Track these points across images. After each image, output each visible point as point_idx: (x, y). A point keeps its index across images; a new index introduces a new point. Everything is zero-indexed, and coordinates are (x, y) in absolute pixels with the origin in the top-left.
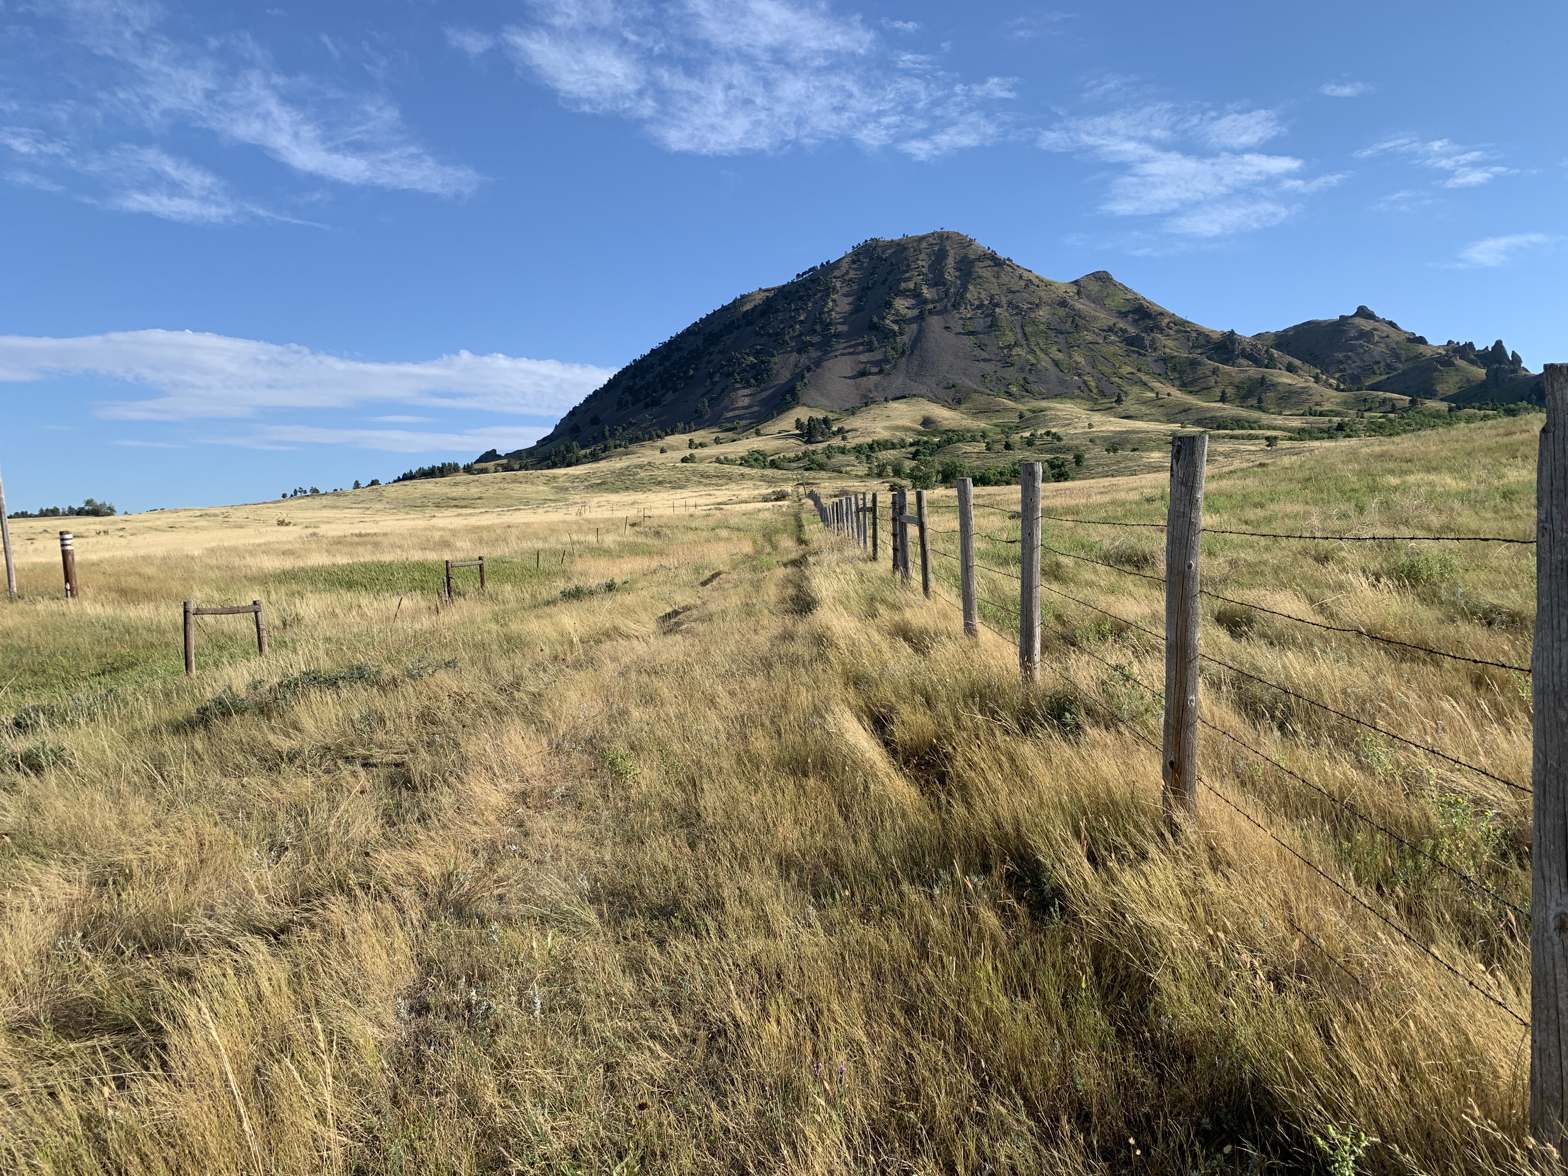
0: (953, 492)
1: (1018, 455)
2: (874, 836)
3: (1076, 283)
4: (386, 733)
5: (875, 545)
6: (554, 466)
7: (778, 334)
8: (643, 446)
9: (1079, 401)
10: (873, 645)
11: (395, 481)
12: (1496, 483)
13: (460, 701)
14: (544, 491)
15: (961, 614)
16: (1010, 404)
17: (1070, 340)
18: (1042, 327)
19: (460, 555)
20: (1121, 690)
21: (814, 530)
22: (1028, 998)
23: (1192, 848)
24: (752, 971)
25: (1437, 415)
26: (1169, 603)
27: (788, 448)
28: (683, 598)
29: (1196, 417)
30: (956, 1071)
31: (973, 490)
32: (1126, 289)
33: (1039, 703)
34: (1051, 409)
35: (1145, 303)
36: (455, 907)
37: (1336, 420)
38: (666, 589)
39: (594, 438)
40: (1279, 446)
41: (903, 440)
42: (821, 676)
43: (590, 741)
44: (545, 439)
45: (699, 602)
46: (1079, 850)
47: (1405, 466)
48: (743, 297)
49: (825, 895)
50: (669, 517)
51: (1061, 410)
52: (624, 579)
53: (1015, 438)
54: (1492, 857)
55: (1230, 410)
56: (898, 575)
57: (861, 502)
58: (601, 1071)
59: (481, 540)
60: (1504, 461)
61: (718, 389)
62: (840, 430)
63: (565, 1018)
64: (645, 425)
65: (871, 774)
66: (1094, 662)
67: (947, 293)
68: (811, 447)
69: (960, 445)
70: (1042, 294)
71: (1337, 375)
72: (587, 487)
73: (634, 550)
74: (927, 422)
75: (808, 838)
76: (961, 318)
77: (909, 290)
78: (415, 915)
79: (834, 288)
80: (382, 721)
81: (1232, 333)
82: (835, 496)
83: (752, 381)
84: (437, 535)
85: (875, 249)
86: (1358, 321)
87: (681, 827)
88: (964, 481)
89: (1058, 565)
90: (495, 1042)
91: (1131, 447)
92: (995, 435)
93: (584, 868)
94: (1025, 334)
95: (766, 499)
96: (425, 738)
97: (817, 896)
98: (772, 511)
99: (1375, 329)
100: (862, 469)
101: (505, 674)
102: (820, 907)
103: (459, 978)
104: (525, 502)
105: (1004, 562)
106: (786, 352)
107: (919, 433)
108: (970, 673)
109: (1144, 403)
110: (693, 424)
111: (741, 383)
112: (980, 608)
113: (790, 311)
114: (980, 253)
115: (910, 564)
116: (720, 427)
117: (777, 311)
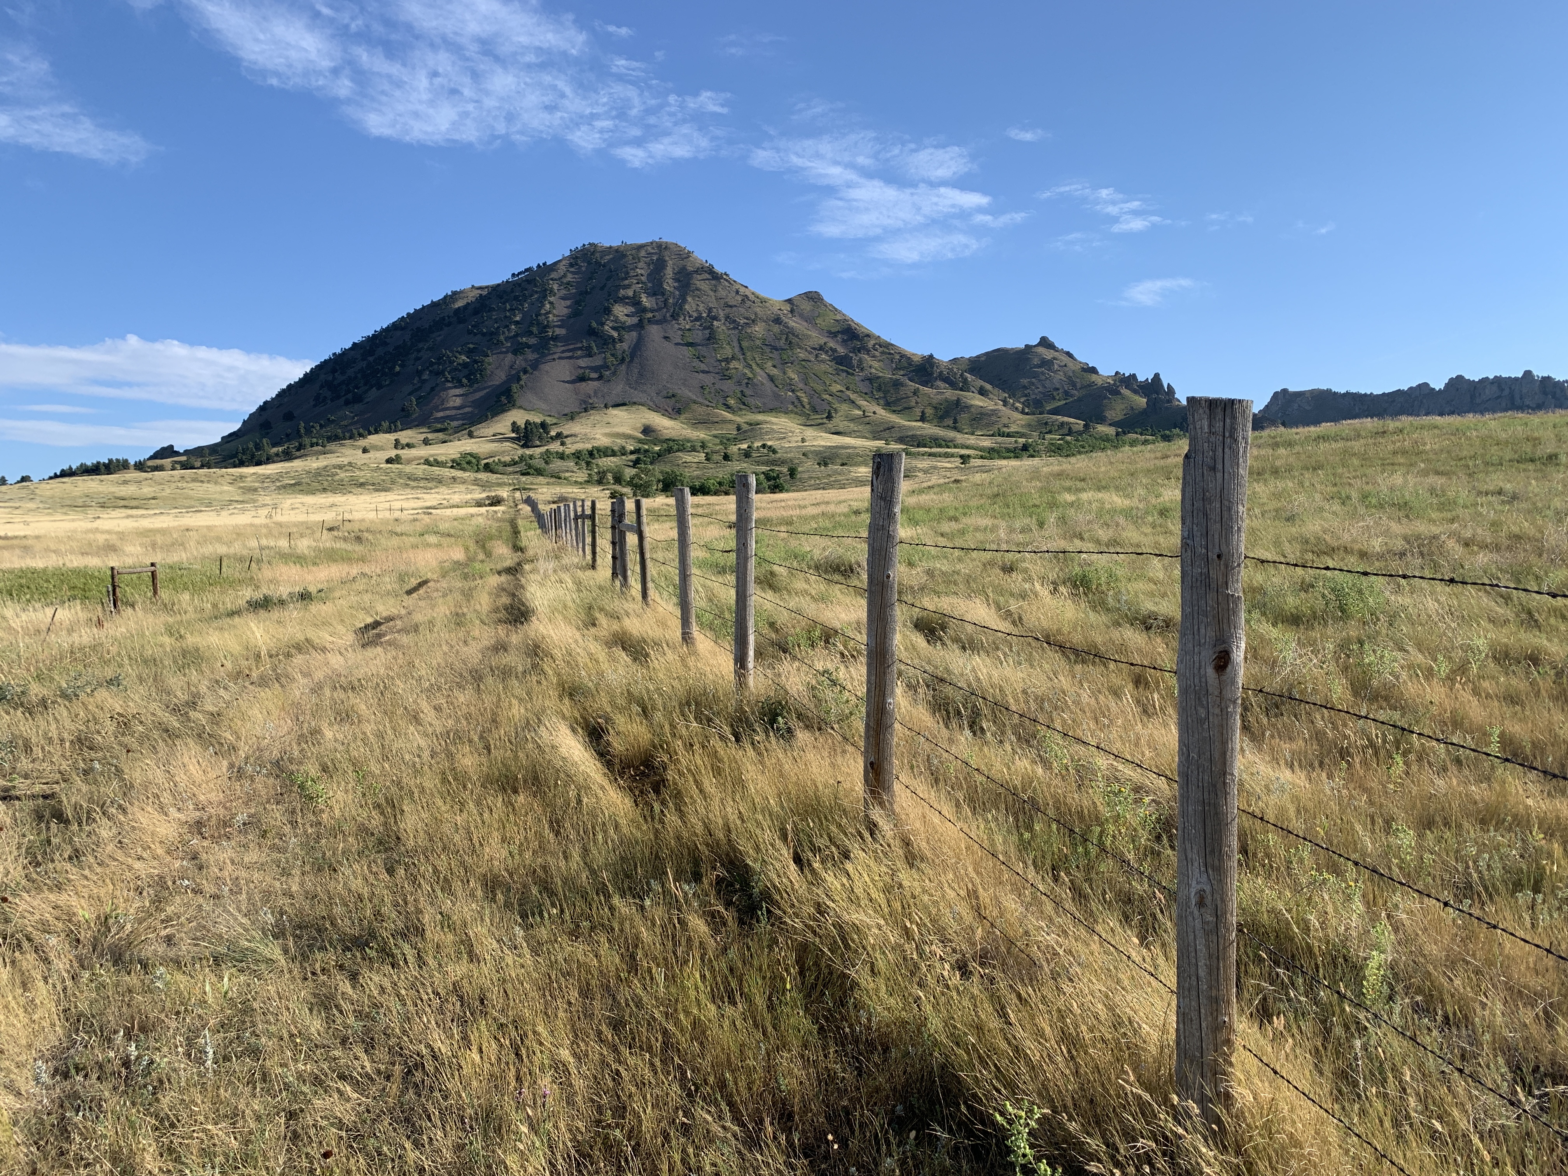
0: (672, 501)
1: (737, 466)
2: (585, 851)
3: (789, 301)
4: (33, 761)
5: (594, 553)
6: (241, 464)
7: (492, 334)
8: (343, 445)
9: (792, 415)
10: (590, 655)
11: (51, 478)
12: (1153, 501)
13: (124, 724)
14: (229, 492)
15: (678, 623)
16: (728, 416)
17: (785, 357)
18: (758, 342)
19: (129, 561)
20: (829, 694)
21: (531, 537)
22: (734, 1004)
23: (889, 846)
24: (454, 999)
25: (1106, 439)
26: (870, 612)
27: (504, 452)
28: (383, 609)
29: (899, 435)
30: (663, 1083)
31: (691, 500)
32: (836, 310)
33: (752, 708)
34: (766, 422)
35: (853, 325)
36: (113, 954)
37: (1022, 440)
38: (367, 597)
39: (287, 435)
40: (971, 464)
41: (623, 448)
42: (536, 688)
43: (277, 764)
44: (231, 435)
45: (403, 612)
46: (786, 853)
47: (1079, 485)
48: (454, 293)
49: (533, 915)
50: (372, 522)
51: (777, 424)
52: (320, 587)
53: (733, 449)
54: (1149, 840)
55: (929, 429)
56: (618, 583)
57: (579, 510)
58: (283, 1120)
59: (154, 545)
60: (1159, 481)
61: (427, 387)
62: (559, 435)
63: (241, 1066)
64: (345, 423)
65: (584, 788)
66: (805, 668)
67: (666, 302)
68: (528, 452)
69: (680, 454)
70: (758, 309)
71: (1022, 400)
72: (279, 488)
73: (331, 556)
74: (647, 430)
75: (517, 857)
76: (680, 329)
77: (628, 298)
78: (61, 965)
79: (552, 290)
80: (28, 748)
81: (931, 356)
82: (554, 502)
83: (465, 381)
84: (101, 538)
85: (593, 253)
86: (1041, 350)
87: (379, 852)
88: (682, 491)
89: (772, 574)
90: (157, 1100)
91: (839, 461)
92: (714, 445)
93: (268, 901)
94: (742, 349)
95: (479, 504)
96: (82, 765)
97: (524, 916)
98: (486, 516)
99: (1055, 359)
100: (582, 476)
101: (179, 694)
102: (527, 927)
103: (116, 1032)
104: (209, 504)
105: (722, 570)
106: (501, 353)
107: (640, 441)
108: (687, 682)
109: (852, 420)
110: (399, 423)
111: (452, 382)
112: (697, 617)
113: (505, 310)
114: (697, 265)
115: (629, 573)
116: (429, 428)
117: (491, 310)
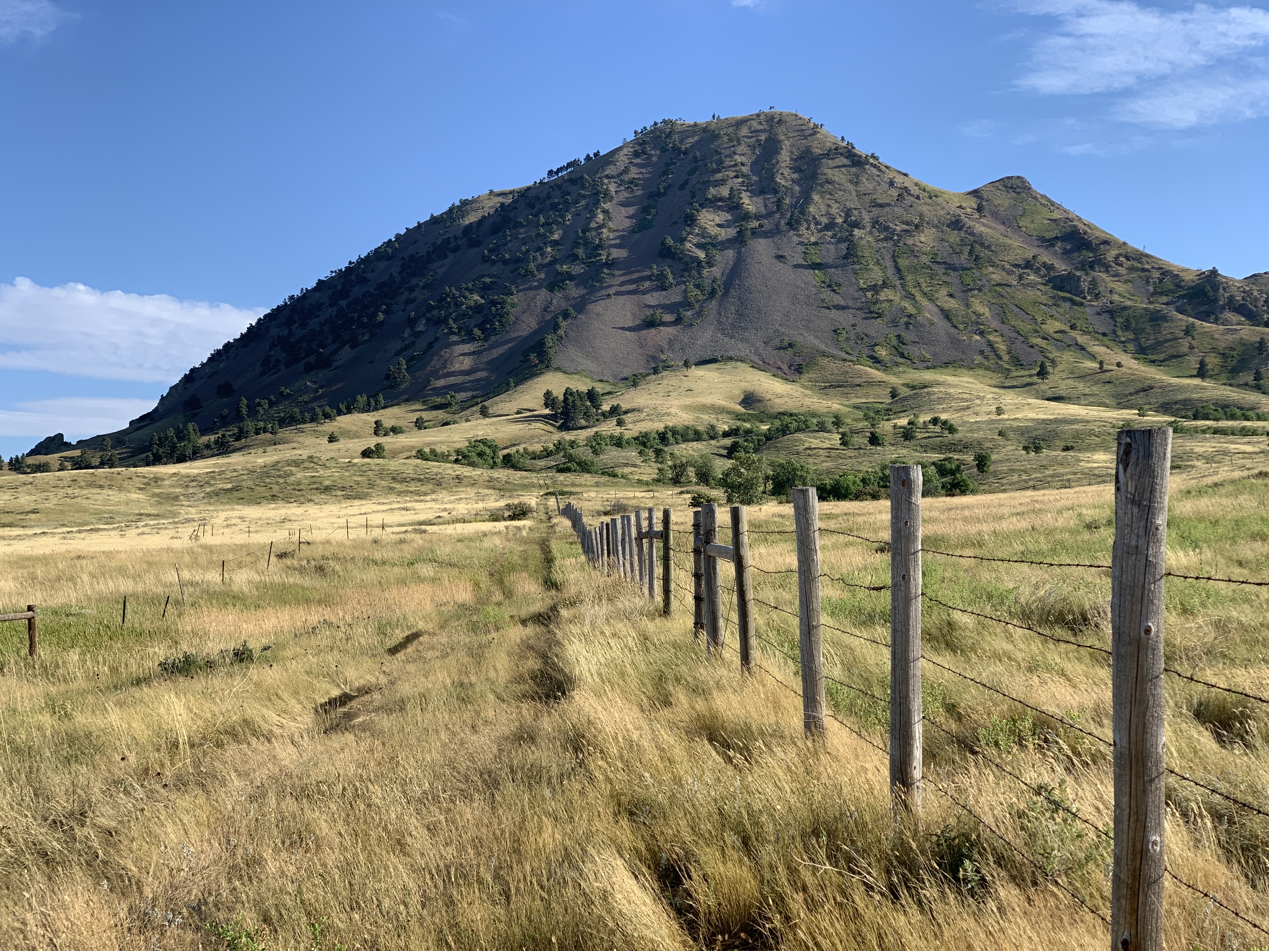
0: (788, 509)
1: (891, 453)
3: (975, 193)
5: (667, 591)
6: (157, 460)
7: (518, 260)
8: (301, 431)
9: (981, 372)
10: (663, 751)
14: (138, 501)
15: (799, 702)
16: (877, 374)
17: (968, 280)
18: (925, 259)
20: (1049, 825)
21: (571, 567)
27: (532, 437)
28: (357, 674)
29: (1161, 400)
31: (819, 507)
32: (1053, 204)
33: (920, 844)
34: (938, 384)
35: (1081, 226)
38: (331, 658)
39: (223, 418)
41: (713, 427)
42: (578, 801)
43: (197, 909)
44: (143, 418)
45: (383, 680)
50: (340, 544)
51: (956, 386)
52: (265, 641)
53: (885, 427)
55: (1213, 390)
56: (703, 639)
57: (645, 524)
59: (33, 577)
61: (422, 343)
62: (615, 410)
64: (306, 398)
66: (1005, 780)
67: (779, 203)
68: (568, 436)
69: (801, 436)
70: (925, 209)
72: (209, 495)
73: (281, 596)
74: (749, 400)
76: (801, 243)
77: (721, 199)
79: (606, 194)
81: (1214, 272)
82: (606, 513)
83: (477, 332)
85: (669, 135)
88: (804, 493)
89: (950, 624)
91: (1062, 444)
92: (851, 422)
94: (898, 270)
95: (495, 517)
98: (505, 536)
100: (649, 472)
101: (62, 798)
104: (109, 519)
105: (868, 619)
106: (531, 288)
107: (738, 417)
108: (813, 798)
109: (1081, 377)
110: (381, 398)
111: (458, 334)
112: (829, 692)
113: (538, 225)
114: (829, 145)
115: (721, 623)
116: (424, 403)
117: (518, 225)
